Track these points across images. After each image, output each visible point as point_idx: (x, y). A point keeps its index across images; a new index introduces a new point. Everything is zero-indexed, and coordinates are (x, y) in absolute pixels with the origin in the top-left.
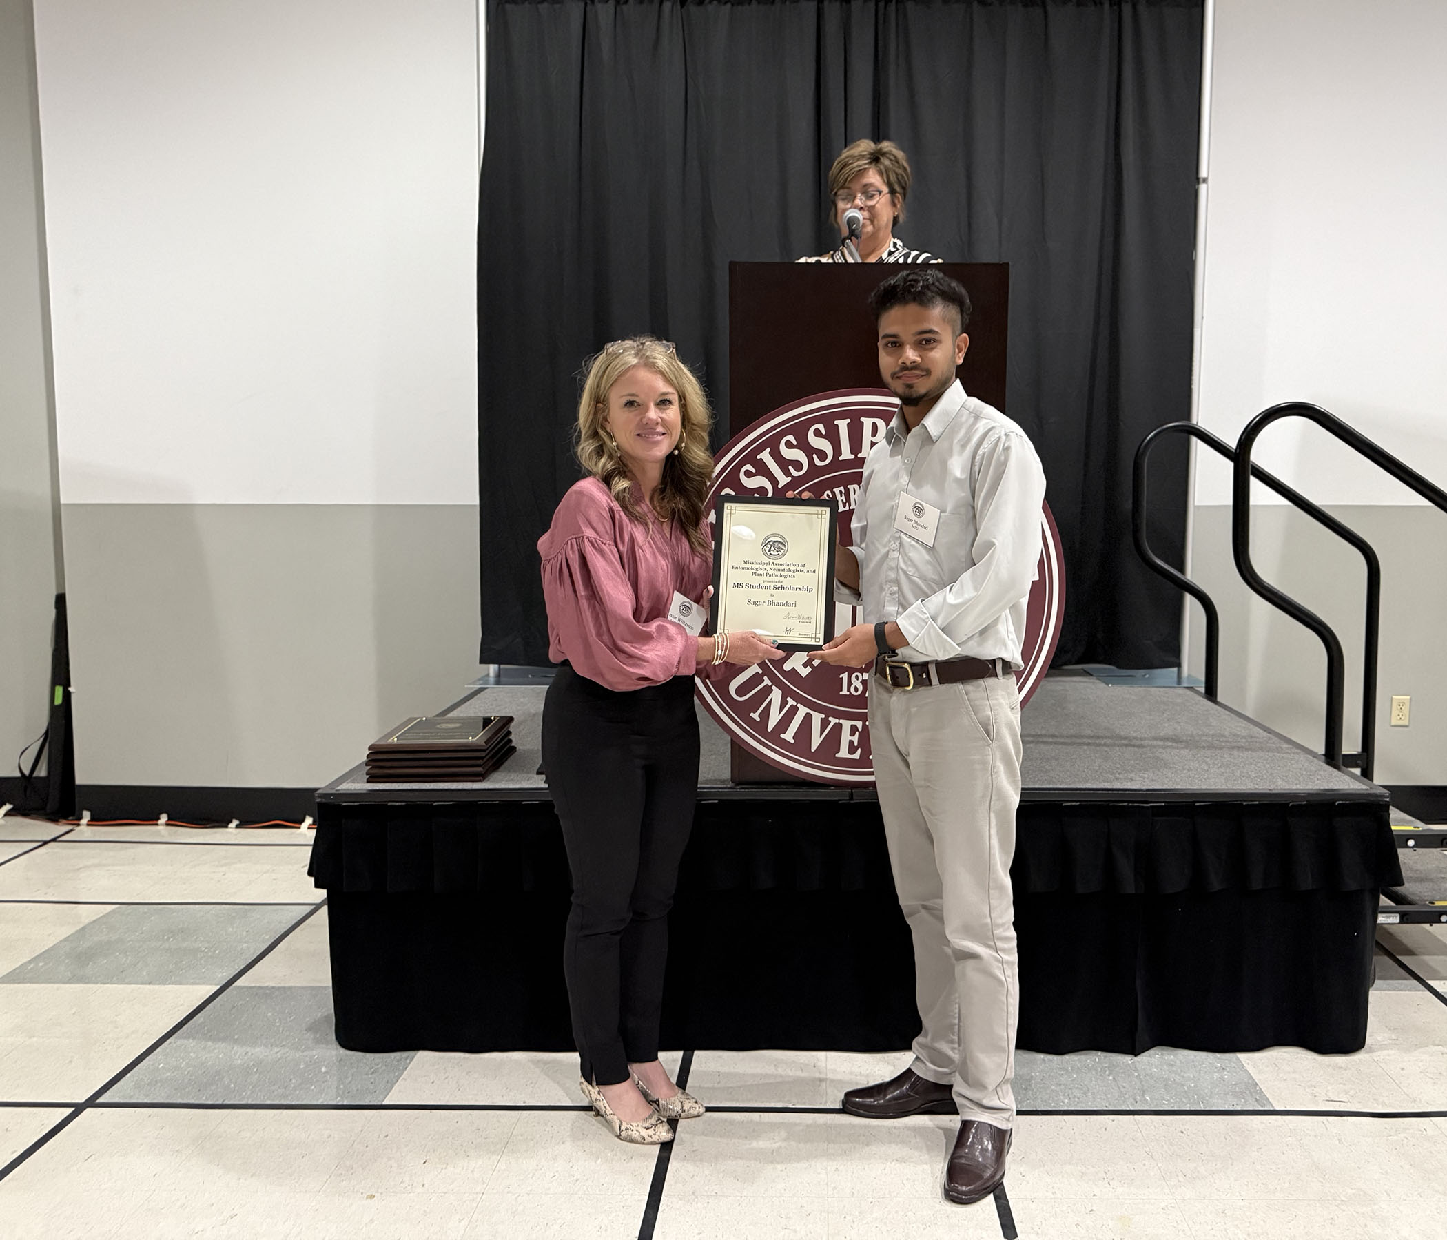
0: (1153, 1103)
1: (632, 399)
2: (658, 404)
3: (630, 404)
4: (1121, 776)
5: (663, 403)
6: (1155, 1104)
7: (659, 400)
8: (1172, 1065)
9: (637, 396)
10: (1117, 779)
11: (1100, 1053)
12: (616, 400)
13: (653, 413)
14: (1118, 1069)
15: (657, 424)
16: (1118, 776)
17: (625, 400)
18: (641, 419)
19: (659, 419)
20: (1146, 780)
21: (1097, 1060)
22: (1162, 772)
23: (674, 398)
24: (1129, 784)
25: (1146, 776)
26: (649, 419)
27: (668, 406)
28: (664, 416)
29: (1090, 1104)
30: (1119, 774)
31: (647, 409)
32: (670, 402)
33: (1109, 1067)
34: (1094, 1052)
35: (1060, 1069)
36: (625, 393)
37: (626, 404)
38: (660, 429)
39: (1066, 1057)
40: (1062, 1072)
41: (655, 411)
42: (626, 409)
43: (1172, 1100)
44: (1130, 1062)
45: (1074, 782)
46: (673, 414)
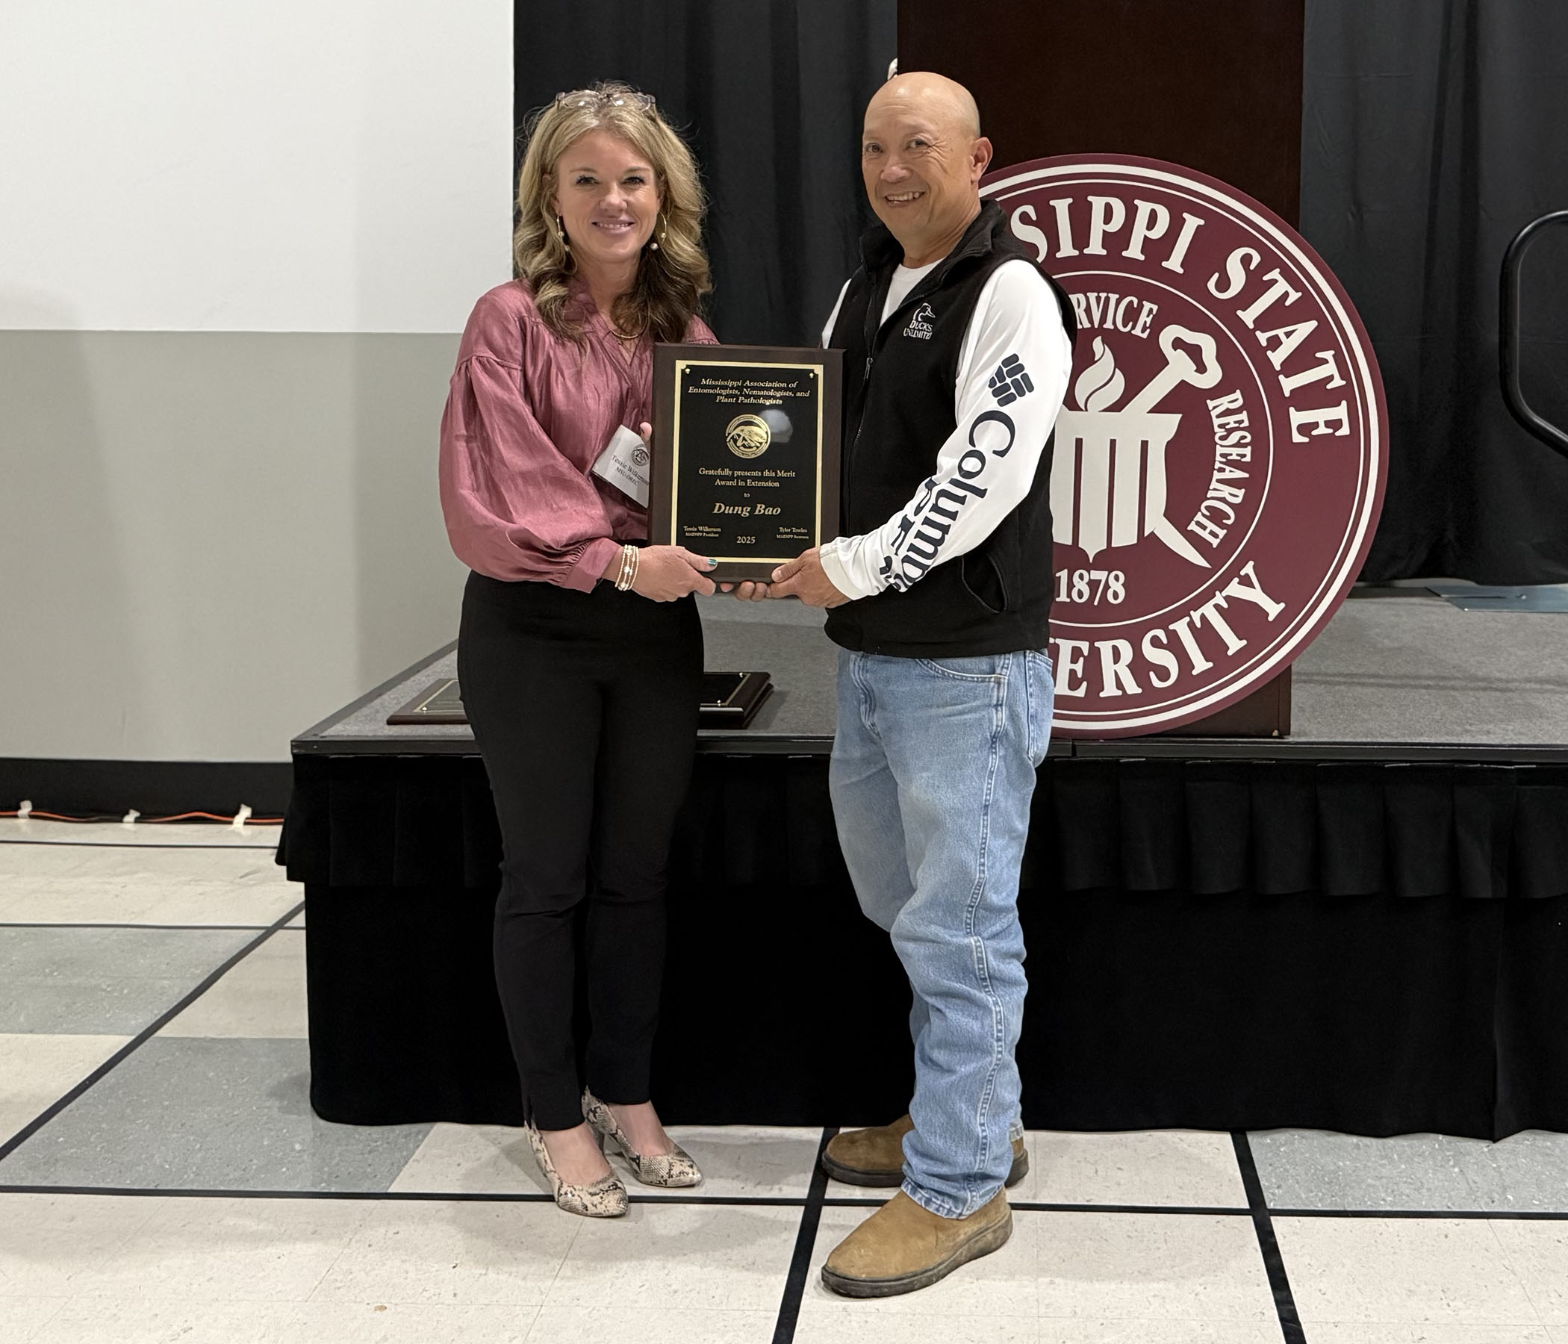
0: (1518, 1203)
1: (588, 175)
2: (625, 183)
3: (585, 181)
4: (1473, 728)
5: (633, 181)
6: (1521, 1204)
7: (625, 177)
8: (1547, 1155)
9: (594, 171)
10: (1467, 731)
11: (1441, 1137)
12: (567, 175)
13: (616, 197)
14: (1467, 1158)
15: (621, 210)
16: (1468, 727)
17: (577, 175)
18: (599, 202)
19: (624, 205)
20: (1510, 732)
21: (1437, 1146)
22: (1535, 724)
23: (650, 175)
24: (1485, 737)
25: (1511, 728)
26: (610, 204)
27: (637, 186)
28: (631, 199)
29: (1424, 1203)
30: (1471, 725)
31: (607, 191)
32: (641, 181)
33: (1454, 1156)
34: (1433, 1136)
35: (1382, 1157)
36: (579, 165)
37: (579, 182)
38: (624, 217)
39: (1391, 1142)
40: (1383, 1162)
41: (619, 193)
42: (578, 187)
43: (1546, 1201)
44: (1486, 1150)
45: (1404, 735)
46: (646, 196)
